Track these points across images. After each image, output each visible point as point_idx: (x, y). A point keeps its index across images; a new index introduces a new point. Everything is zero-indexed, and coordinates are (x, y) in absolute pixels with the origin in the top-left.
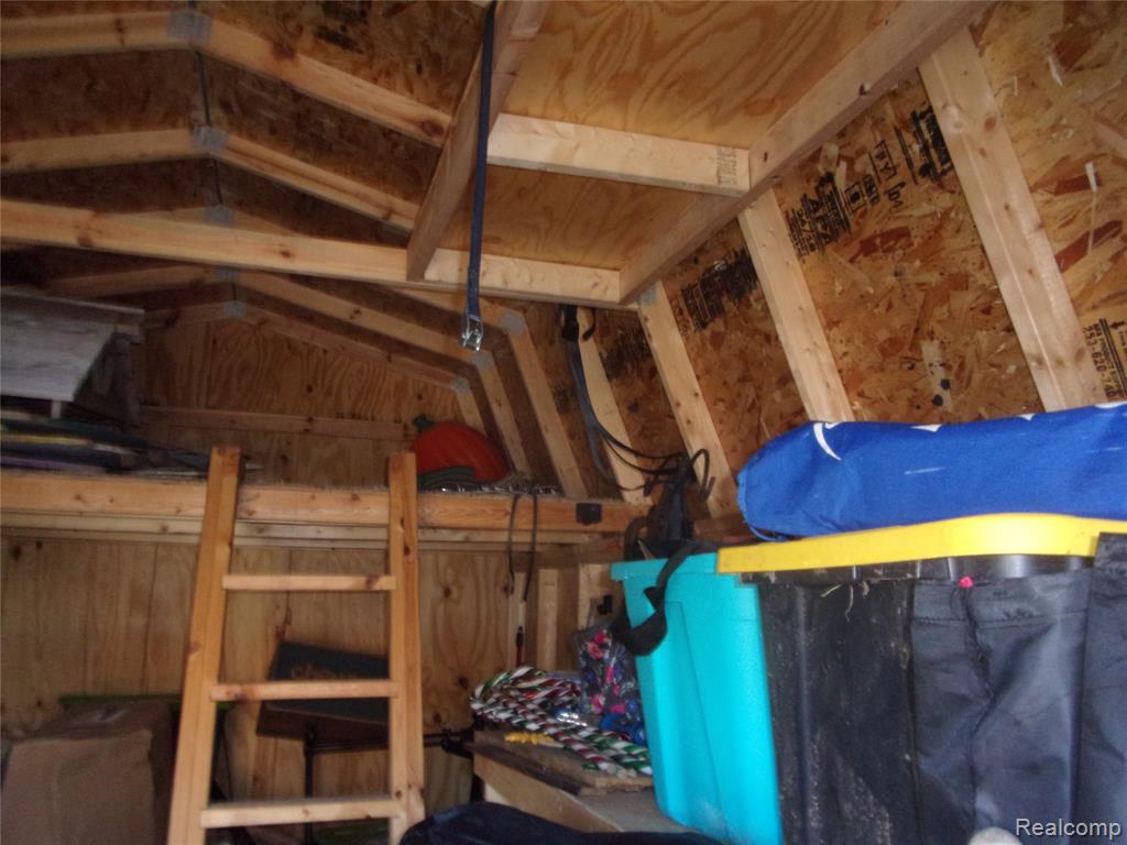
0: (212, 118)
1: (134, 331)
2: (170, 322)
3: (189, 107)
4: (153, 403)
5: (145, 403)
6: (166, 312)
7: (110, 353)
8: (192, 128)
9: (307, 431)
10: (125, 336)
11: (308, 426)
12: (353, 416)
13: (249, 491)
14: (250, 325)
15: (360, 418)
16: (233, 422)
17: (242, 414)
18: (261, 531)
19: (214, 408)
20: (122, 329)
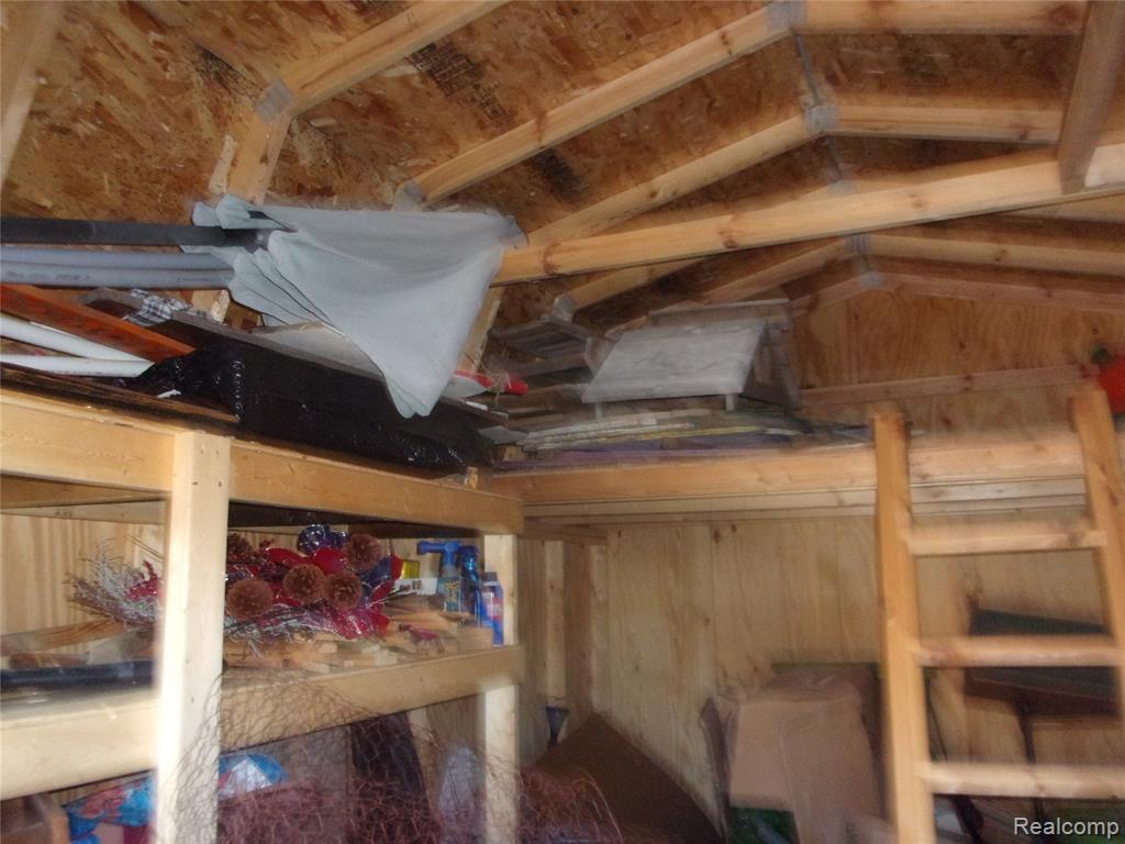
0: (821, 97)
1: (782, 318)
2: (812, 307)
3: (798, 94)
4: (810, 387)
5: (802, 387)
6: (807, 299)
7: (765, 343)
8: (803, 111)
9: (967, 389)
10: (776, 326)
11: (967, 384)
12: (1017, 366)
13: (918, 456)
14: (890, 293)
15: (1025, 367)
16: (888, 392)
17: (897, 382)
18: (936, 495)
19: (867, 381)
20: (772, 320)
